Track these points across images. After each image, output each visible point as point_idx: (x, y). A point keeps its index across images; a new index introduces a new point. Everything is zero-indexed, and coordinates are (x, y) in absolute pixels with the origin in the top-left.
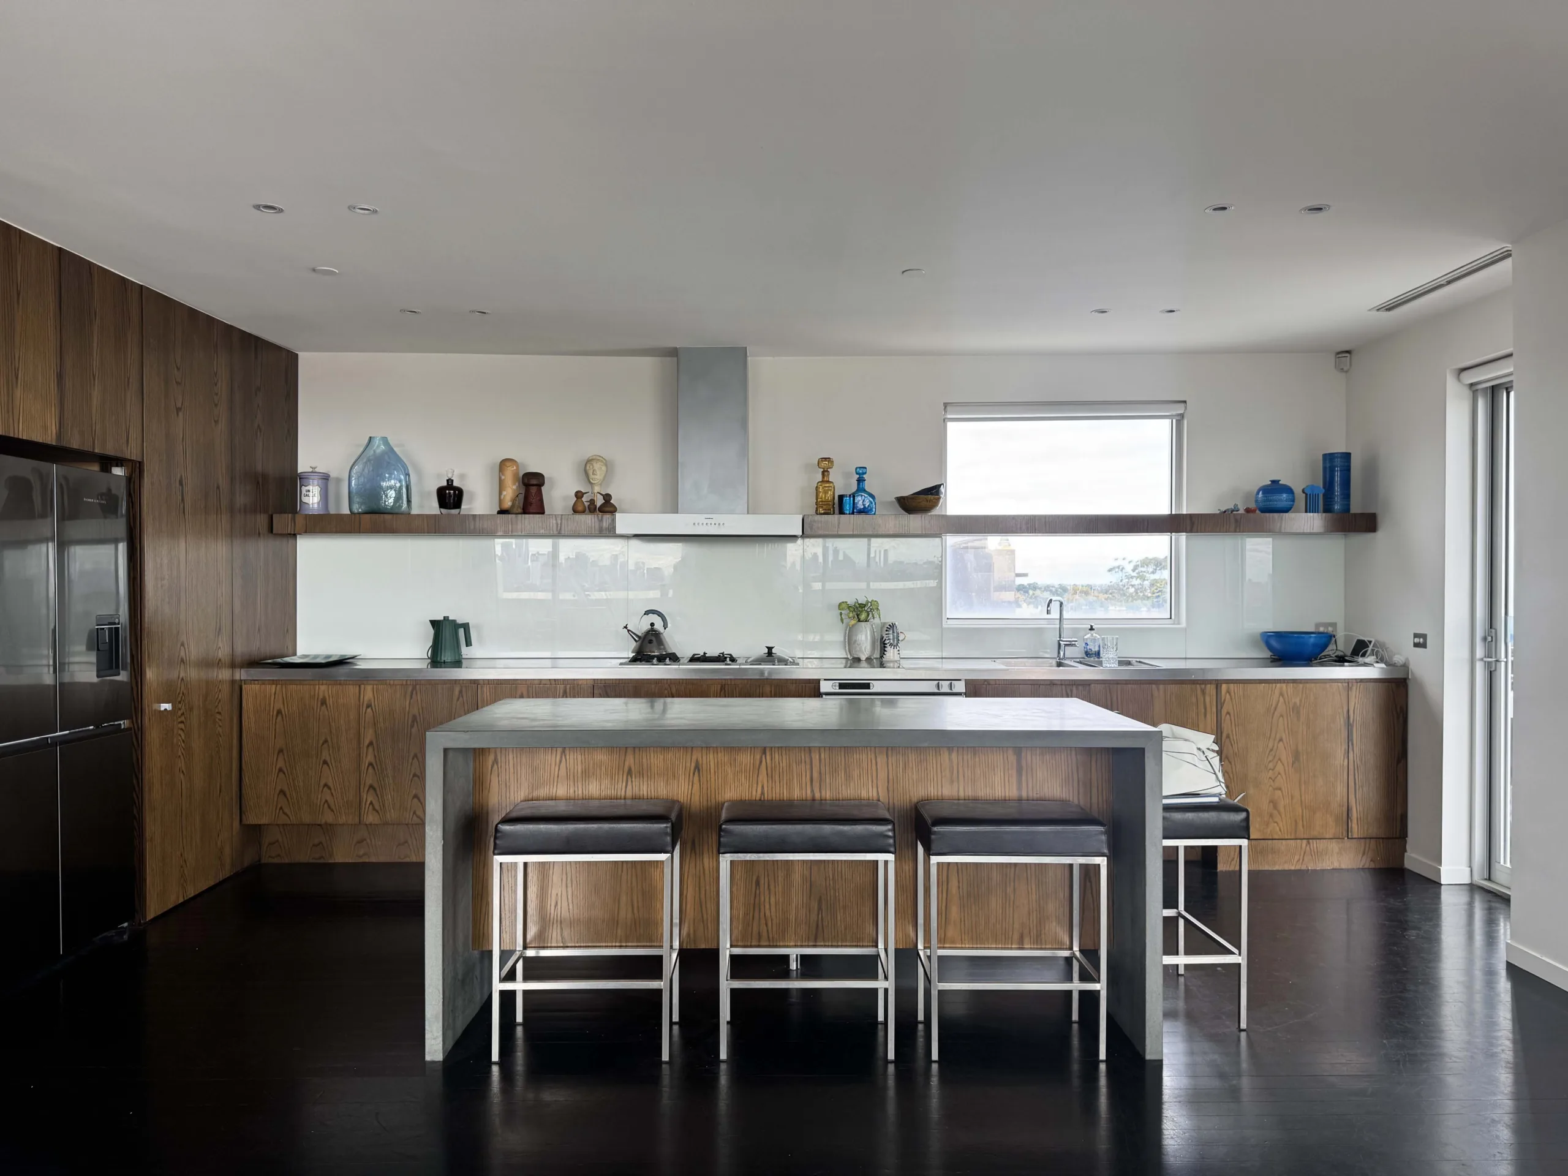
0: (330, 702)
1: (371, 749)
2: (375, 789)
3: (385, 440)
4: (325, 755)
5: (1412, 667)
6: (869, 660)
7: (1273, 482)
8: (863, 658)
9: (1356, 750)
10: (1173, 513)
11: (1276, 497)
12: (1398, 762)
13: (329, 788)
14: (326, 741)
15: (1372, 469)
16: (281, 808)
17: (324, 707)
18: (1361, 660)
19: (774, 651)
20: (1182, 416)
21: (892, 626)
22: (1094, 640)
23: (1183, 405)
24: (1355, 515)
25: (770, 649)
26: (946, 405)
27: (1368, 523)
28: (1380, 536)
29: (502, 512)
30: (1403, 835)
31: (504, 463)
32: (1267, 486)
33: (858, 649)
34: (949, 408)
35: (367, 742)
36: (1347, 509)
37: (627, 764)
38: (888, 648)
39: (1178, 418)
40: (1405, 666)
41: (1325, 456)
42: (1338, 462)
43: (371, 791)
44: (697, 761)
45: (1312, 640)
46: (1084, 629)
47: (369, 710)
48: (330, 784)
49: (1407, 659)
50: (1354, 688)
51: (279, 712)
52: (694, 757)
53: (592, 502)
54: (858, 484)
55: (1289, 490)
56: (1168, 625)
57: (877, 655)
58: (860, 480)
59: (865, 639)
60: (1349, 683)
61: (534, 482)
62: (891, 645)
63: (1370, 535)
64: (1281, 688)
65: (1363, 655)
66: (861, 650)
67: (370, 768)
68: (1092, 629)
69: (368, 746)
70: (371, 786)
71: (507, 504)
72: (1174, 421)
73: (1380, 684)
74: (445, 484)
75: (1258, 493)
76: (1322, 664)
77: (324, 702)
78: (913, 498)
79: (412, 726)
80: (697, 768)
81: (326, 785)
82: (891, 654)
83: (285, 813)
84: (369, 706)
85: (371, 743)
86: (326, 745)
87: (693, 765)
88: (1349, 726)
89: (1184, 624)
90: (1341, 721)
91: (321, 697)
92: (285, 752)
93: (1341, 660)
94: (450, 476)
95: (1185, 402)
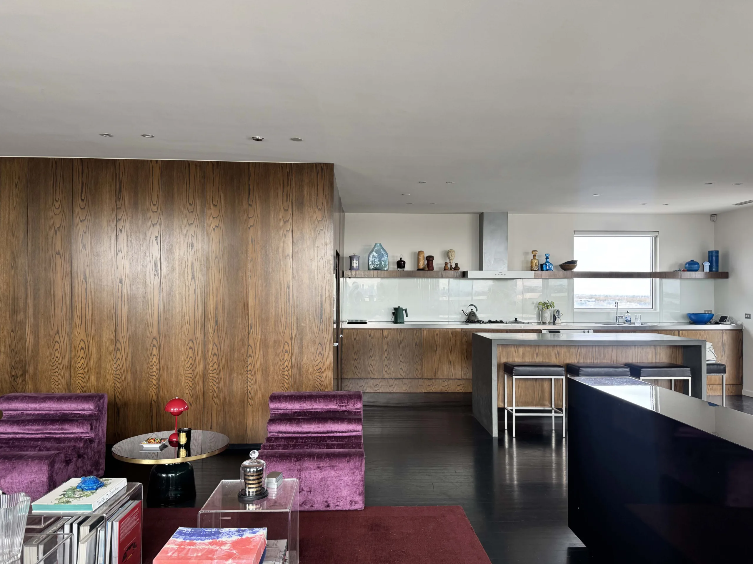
0: (372, 335)
1: (386, 352)
2: (387, 366)
3: (380, 245)
4: (370, 354)
5: (744, 325)
6: (549, 323)
7: (691, 261)
8: (547, 322)
9: (726, 354)
10: (654, 271)
11: (693, 266)
12: (740, 358)
13: (372, 366)
14: (371, 349)
15: (726, 256)
16: (355, 373)
17: (370, 338)
18: (725, 323)
19: (517, 319)
20: (657, 236)
21: (558, 311)
22: (629, 316)
23: (657, 233)
24: (720, 272)
25: (516, 319)
26: (574, 232)
27: (725, 275)
28: (730, 280)
29: (419, 269)
30: (741, 383)
31: (420, 252)
32: (689, 262)
33: (545, 318)
34: (575, 232)
35: (385, 350)
36: (717, 270)
37: (536, 351)
38: (557, 319)
39: (655, 237)
40: (742, 325)
41: (709, 252)
42: (714, 254)
43: (386, 367)
44: (558, 350)
45: (707, 316)
46: (625, 312)
47: (386, 338)
48: (372, 364)
49: (742, 323)
50: (725, 333)
51: (355, 339)
52: (557, 350)
53: (451, 266)
54: (546, 260)
55: (697, 264)
56: (652, 310)
57: (552, 321)
58: (547, 258)
59: (548, 316)
60: (723, 331)
61: (431, 259)
62: (558, 317)
63: (727, 279)
64: (700, 333)
65: (725, 321)
66: (547, 320)
67: (386, 359)
68: (628, 312)
69: (385, 351)
70: (386, 365)
71: (421, 267)
72: (653, 238)
73: (734, 331)
74: (399, 260)
75: (686, 264)
76: (711, 324)
77: (370, 336)
78: (564, 265)
79: (400, 344)
80: (558, 353)
81: (371, 364)
82: (558, 321)
83: (357, 374)
84: (385, 337)
85: (386, 350)
86: (371, 351)
87: (557, 352)
88: (723, 345)
89: (658, 310)
90: (721, 344)
91: (369, 334)
92: (357, 353)
93: (717, 323)
94: (401, 257)
95: (658, 231)
